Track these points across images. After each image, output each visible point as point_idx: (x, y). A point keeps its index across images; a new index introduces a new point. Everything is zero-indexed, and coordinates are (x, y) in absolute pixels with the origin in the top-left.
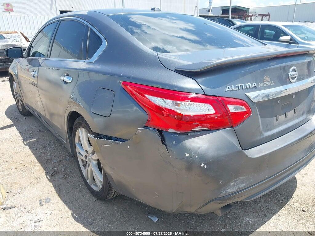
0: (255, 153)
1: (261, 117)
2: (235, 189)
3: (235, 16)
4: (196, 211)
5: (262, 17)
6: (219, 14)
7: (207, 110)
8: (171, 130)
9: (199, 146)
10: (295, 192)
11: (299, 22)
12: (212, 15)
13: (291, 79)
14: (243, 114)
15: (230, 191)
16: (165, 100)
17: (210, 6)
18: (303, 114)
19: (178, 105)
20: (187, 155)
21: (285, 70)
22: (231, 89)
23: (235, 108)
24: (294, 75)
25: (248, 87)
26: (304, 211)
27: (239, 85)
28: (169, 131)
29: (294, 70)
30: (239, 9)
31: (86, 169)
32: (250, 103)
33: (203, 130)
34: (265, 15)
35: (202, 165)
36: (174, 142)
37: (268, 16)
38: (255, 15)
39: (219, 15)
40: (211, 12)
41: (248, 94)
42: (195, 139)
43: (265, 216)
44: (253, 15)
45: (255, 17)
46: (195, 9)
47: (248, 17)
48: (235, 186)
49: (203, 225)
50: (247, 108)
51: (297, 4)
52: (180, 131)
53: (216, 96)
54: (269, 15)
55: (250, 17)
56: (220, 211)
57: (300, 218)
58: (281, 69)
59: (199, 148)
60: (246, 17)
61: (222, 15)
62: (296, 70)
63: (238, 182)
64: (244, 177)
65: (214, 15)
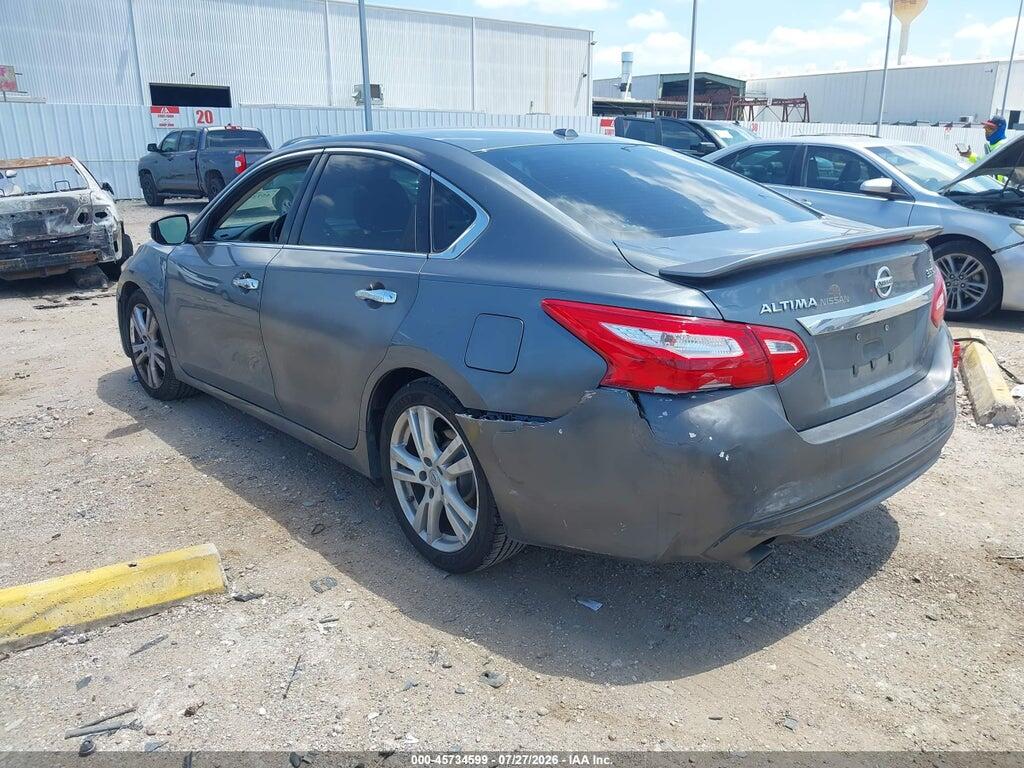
0: (816, 436)
1: (825, 368)
2: (781, 506)
3: (704, 104)
4: (704, 554)
5: (785, 109)
6: (654, 96)
7: (726, 348)
8: (659, 390)
9: (713, 418)
10: (898, 548)
11: (897, 124)
12: (634, 101)
13: (879, 291)
14: (792, 358)
15: (771, 508)
16: (645, 330)
17: (626, 73)
18: (907, 366)
19: (671, 340)
20: (692, 435)
21: (869, 272)
22: (770, 310)
23: (778, 347)
24: (885, 282)
25: (801, 305)
26: (917, 581)
27: (785, 303)
28: (655, 391)
29: (885, 274)
30: (715, 83)
31: (423, 503)
32: (805, 338)
33: (721, 389)
34: (795, 102)
35: (722, 455)
36: (665, 414)
37: (803, 105)
38: (763, 103)
39: (655, 102)
40: (630, 90)
41: (803, 320)
42: (707, 406)
43: (834, 592)
44: (756, 102)
45: (762, 107)
46: (581, 80)
47: (743, 107)
48: (780, 498)
49: (702, 612)
50: (800, 347)
51: (888, 67)
52: (676, 389)
53: (744, 323)
54: (804, 100)
55: (747, 108)
56: (747, 560)
57: (909, 593)
58: (860, 272)
59: (715, 422)
60: (735, 107)
61: (664, 102)
62: (889, 273)
63: (786, 491)
64: (795, 484)
65: (640, 101)
